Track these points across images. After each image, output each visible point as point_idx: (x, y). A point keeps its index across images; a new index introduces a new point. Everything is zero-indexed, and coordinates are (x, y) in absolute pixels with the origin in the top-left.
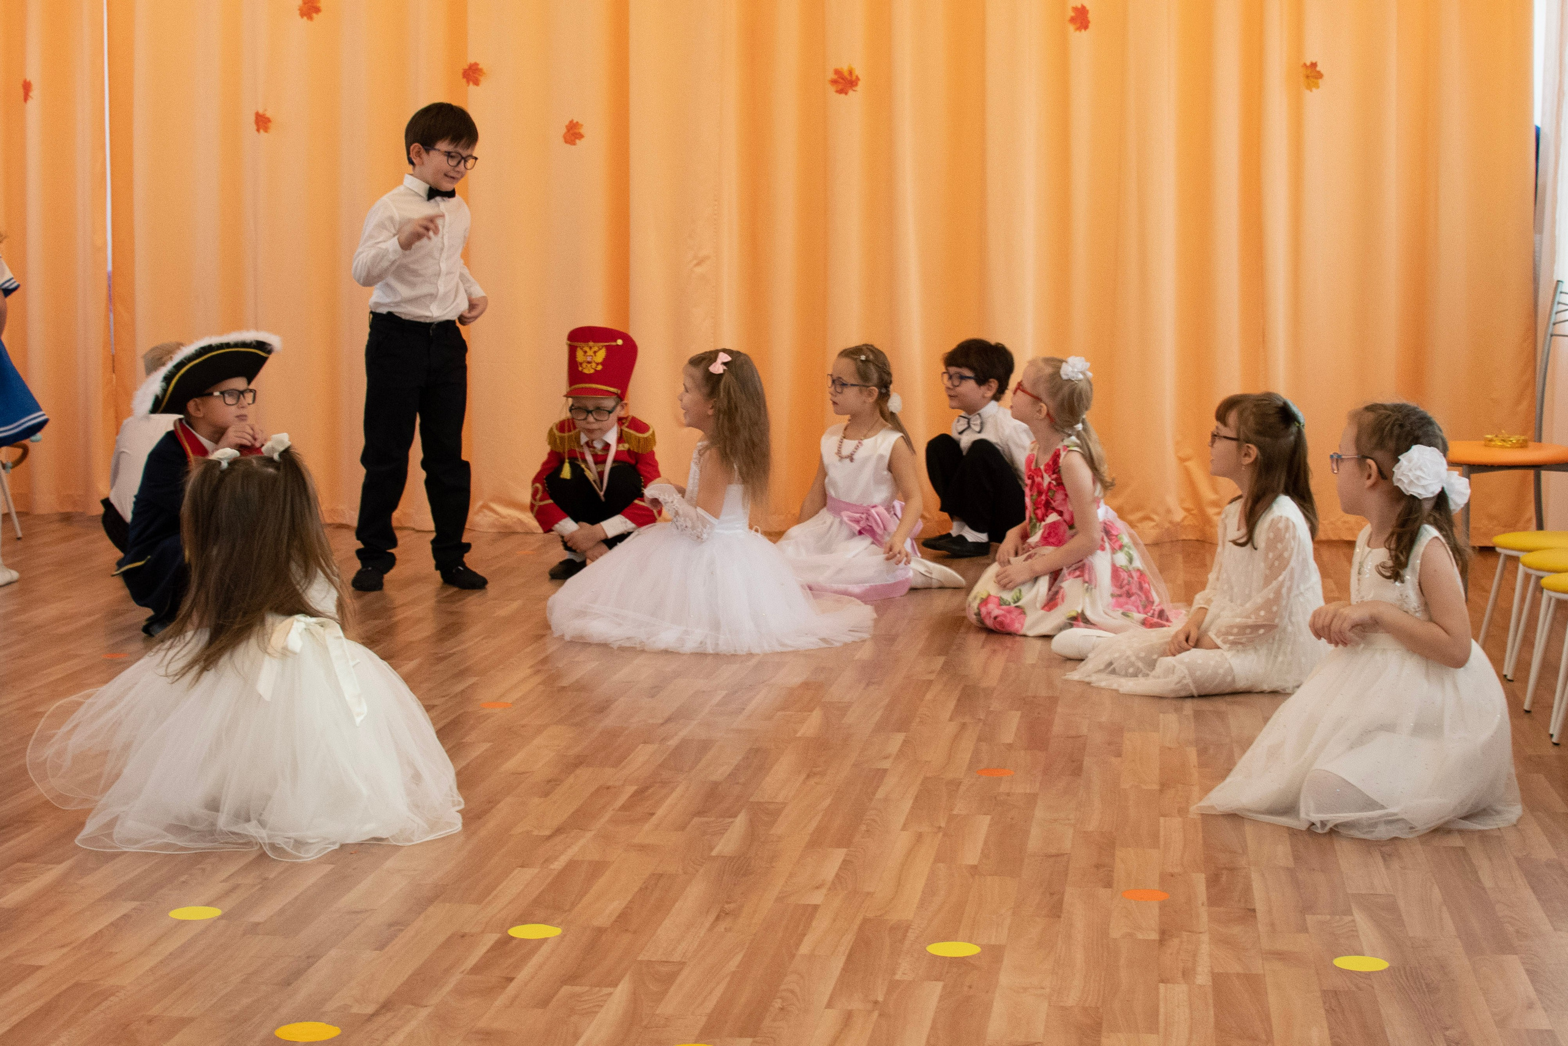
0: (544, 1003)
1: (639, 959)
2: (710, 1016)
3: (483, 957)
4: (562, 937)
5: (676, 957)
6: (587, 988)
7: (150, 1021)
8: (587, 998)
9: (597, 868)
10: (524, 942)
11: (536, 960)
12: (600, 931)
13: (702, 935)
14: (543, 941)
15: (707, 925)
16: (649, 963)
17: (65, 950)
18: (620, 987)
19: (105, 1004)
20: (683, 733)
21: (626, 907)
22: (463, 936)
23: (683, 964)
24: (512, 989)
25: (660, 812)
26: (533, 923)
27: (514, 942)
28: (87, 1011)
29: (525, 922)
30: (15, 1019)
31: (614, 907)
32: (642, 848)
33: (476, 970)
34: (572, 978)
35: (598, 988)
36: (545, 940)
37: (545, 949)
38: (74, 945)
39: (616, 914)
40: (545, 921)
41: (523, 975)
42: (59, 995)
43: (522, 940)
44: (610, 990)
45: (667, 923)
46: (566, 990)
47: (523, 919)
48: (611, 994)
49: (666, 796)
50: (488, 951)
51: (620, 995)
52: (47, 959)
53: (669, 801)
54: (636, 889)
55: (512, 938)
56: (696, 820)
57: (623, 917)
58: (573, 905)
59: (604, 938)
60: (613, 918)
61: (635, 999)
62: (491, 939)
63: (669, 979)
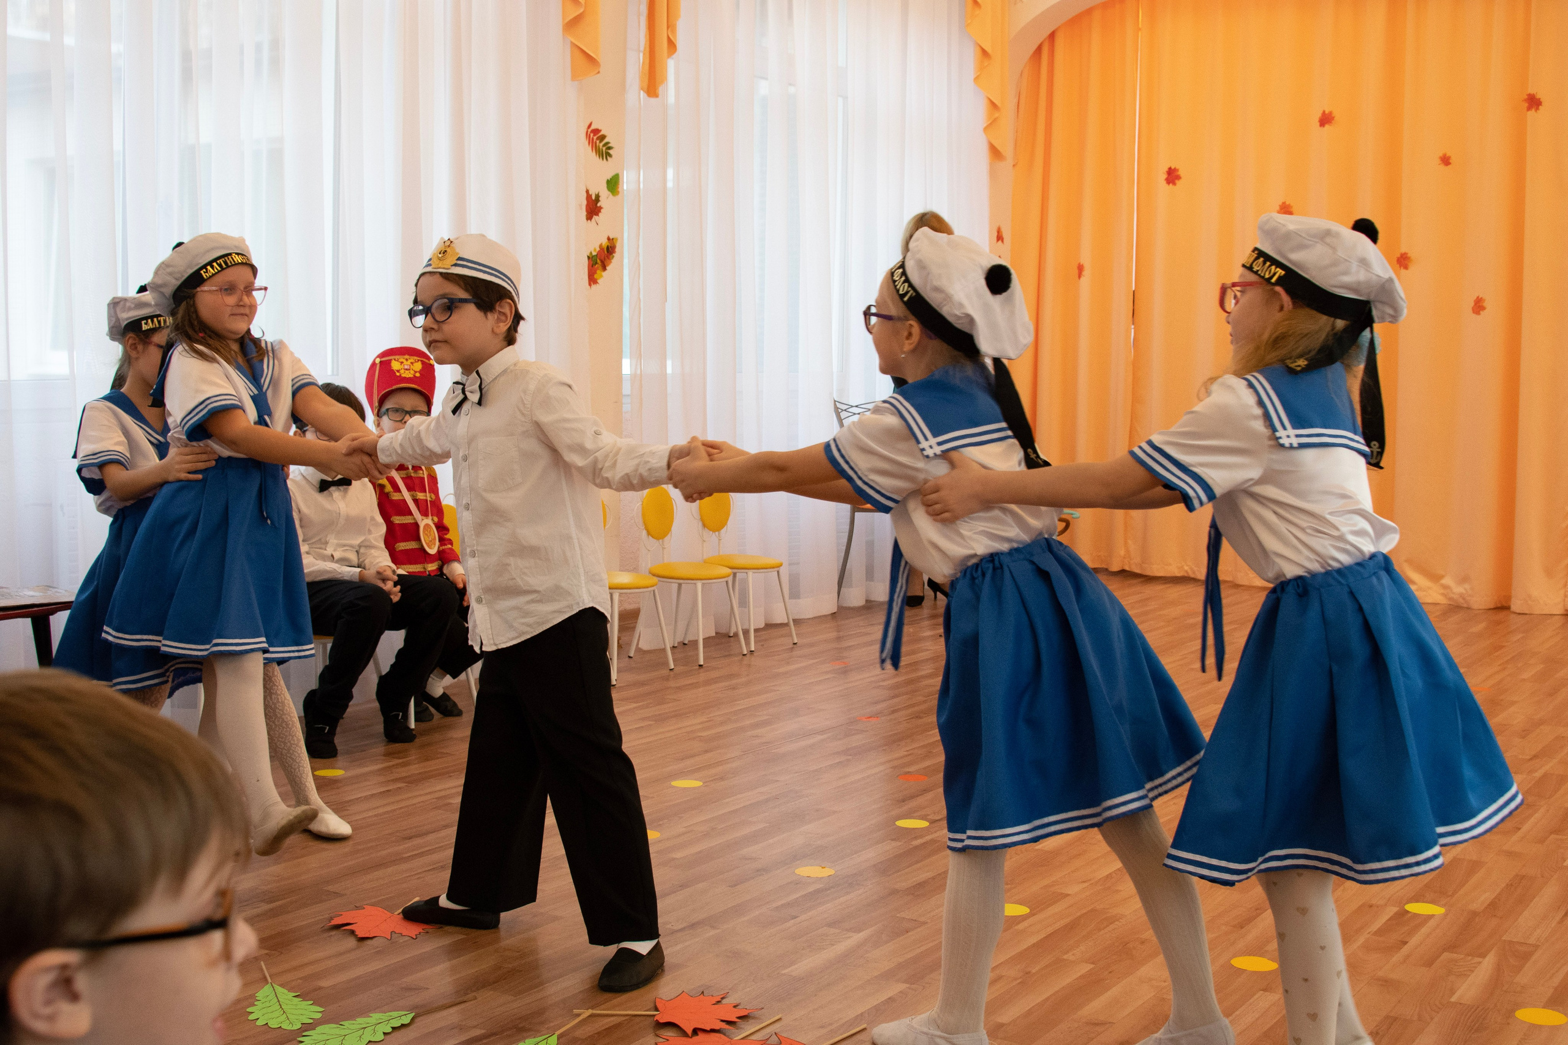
0: (1429, 963)
1: (1503, 938)
2: (1556, 989)
3: (1385, 923)
4: (1445, 915)
5: (1532, 941)
6: (1463, 956)
7: (1143, 943)
8: (1461, 964)
9: (1475, 866)
10: (1416, 915)
11: (1424, 930)
12: (1475, 914)
13: (1553, 925)
14: (1431, 916)
15: (1558, 918)
16: (1510, 942)
17: (1086, 885)
18: (1487, 958)
19: (1112, 927)
20: (1547, 768)
21: (1495, 898)
22: (1371, 906)
23: (1536, 947)
24: (1405, 950)
25: (1525, 828)
26: (1424, 902)
27: (1410, 915)
28: (1100, 930)
29: (1417, 901)
30: (1050, 930)
31: (1486, 897)
32: (1511, 854)
33: (1379, 932)
34: (1451, 947)
35: (1470, 958)
36: (1433, 916)
37: (1431, 923)
38: (1091, 882)
39: (1488, 902)
40: (1433, 902)
41: (1414, 941)
42: (1080, 917)
43: (1415, 913)
44: (1480, 960)
45: (1526, 913)
46: (1446, 955)
47: (1417, 898)
48: (1480, 963)
49: (1531, 815)
50: (1389, 920)
51: (1487, 965)
52: (1073, 889)
53: (1532, 820)
54: (1503, 885)
55: (1408, 912)
56: (1553, 836)
57: (1493, 905)
58: (1455, 892)
59: (1477, 920)
60: (1486, 905)
61: (1498, 969)
62: (1392, 910)
63: (1525, 957)
